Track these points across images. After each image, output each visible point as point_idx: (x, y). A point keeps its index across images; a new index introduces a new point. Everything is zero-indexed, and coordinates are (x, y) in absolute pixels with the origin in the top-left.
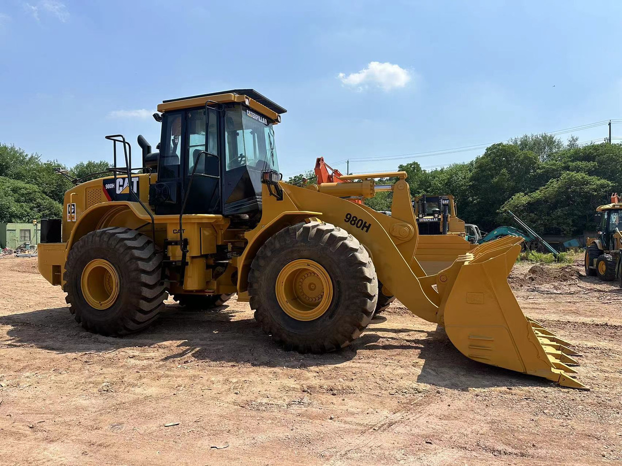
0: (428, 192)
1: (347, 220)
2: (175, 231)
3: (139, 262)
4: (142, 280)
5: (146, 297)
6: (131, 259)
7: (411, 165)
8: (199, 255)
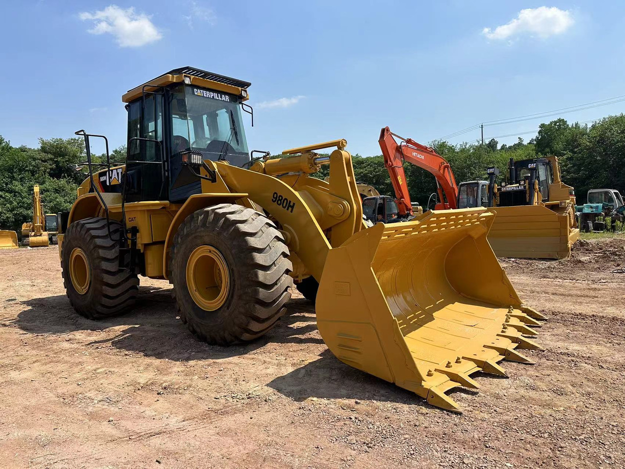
0: (575, 153)
1: (274, 200)
2: (130, 220)
3: (100, 251)
4: (103, 268)
5: (107, 283)
6: (94, 248)
7: (555, 122)
8: (152, 242)
